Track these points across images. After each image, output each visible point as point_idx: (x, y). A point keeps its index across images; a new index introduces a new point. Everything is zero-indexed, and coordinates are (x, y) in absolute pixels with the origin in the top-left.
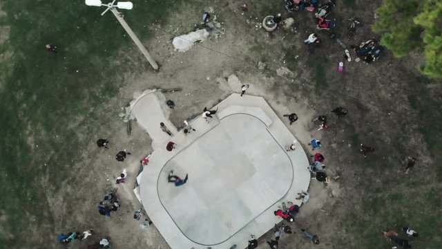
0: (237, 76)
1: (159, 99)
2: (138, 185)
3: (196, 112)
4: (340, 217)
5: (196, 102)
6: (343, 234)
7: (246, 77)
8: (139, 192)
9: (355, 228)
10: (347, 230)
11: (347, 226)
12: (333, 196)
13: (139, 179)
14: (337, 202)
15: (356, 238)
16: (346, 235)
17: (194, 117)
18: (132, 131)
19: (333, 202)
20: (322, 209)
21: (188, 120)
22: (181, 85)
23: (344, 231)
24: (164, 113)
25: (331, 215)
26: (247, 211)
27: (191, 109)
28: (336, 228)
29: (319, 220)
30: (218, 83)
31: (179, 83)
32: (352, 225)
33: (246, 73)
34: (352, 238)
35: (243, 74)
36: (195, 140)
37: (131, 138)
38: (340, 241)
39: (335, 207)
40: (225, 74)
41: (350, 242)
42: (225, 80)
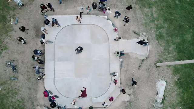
0: (128, 101)
1: (141, 55)
2: (107, 19)
3: (123, 68)
4: (27, 102)
5: (128, 72)
6: (18, 97)
7: (124, 106)
8: (104, 18)
9: (17, 105)
10: (18, 100)
11: (20, 102)
12: (38, 106)
13: (110, 22)
14: (34, 106)
15: (12, 102)
16: (17, 98)
17: (121, 66)
18: (134, 33)
19: (35, 104)
20: (36, 96)
21: (122, 62)
22: (141, 70)
23: (19, 99)
24: (132, 53)
25: (30, 98)
26: (60, 60)
27: (126, 67)
28: (23, 96)
29: (32, 91)
30: (130, 89)
31: (142, 71)
32: (19, 105)
33: (126, 107)
34: (13, 100)
35: (126, 105)
36: (110, 59)
37: (131, 31)
38: (16, 94)
39: (33, 103)
40: (132, 96)
41: (12, 98)
42: (129, 94)
